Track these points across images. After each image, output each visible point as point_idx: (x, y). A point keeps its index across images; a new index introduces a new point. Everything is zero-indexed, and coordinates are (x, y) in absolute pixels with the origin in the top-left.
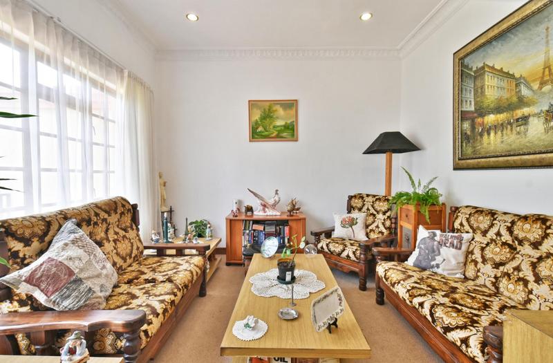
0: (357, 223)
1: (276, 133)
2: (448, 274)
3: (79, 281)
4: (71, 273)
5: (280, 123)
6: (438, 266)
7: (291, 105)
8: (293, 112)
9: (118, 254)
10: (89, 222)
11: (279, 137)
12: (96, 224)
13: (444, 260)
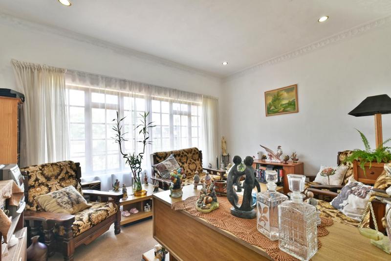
0: (334, 173)
1: (282, 109)
2: (348, 215)
3: (167, 171)
4: (166, 168)
5: (285, 102)
6: (343, 207)
7: (293, 89)
8: (294, 93)
9: (189, 168)
10: (179, 155)
11: (285, 111)
12: (182, 156)
13: (348, 204)
